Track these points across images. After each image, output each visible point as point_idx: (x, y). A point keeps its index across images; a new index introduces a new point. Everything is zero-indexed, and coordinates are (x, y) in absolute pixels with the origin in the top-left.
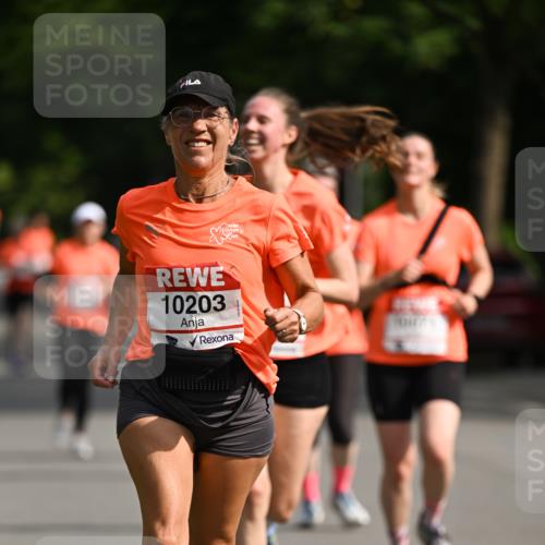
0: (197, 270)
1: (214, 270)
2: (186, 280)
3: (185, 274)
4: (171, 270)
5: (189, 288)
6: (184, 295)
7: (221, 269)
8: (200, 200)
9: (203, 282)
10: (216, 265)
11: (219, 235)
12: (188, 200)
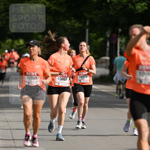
0: (33, 73)
1: (35, 73)
2: (31, 74)
3: (31, 73)
4: (29, 72)
5: (31, 75)
6: (31, 76)
7: (36, 73)
8: (33, 61)
9: (34, 75)
10: (36, 72)
11: (37, 67)
12: (31, 60)
